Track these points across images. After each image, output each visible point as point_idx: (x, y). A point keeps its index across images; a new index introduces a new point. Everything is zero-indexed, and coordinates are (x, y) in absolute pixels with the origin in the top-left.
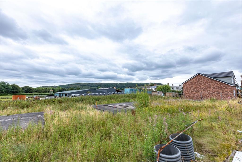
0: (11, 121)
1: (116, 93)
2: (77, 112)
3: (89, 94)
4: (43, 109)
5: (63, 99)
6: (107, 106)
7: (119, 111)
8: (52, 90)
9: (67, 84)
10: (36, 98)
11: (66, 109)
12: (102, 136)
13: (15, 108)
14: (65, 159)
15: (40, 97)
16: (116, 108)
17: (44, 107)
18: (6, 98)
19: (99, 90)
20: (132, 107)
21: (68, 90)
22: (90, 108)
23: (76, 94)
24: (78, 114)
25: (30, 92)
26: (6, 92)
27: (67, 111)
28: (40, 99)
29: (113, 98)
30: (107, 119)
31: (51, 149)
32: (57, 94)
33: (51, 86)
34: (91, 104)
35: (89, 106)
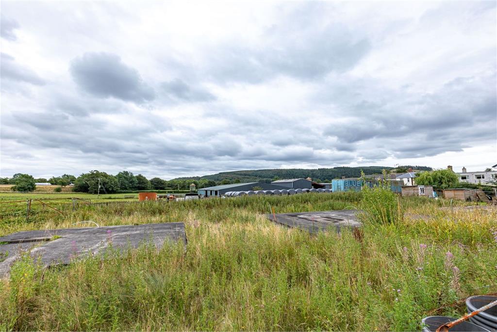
0: (141, 234)
1: (313, 190)
2: (237, 226)
3: (257, 191)
4: (183, 218)
5: (213, 200)
6: (295, 216)
7: (323, 229)
8: (193, 184)
9: (218, 173)
10: (171, 198)
11: (219, 219)
12: (290, 278)
13: (143, 213)
14: (225, 311)
15: (177, 197)
16: (316, 221)
17: (184, 213)
18: (130, 198)
19: (277, 185)
20: (353, 222)
21: (219, 184)
22: (261, 219)
23: (234, 192)
24: (241, 229)
25: (162, 188)
26: (130, 188)
27: (221, 222)
28: (177, 199)
29: (306, 201)
30: (298, 243)
31: (201, 289)
32: (202, 192)
33: (192, 177)
34: (263, 212)
35: (260, 216)
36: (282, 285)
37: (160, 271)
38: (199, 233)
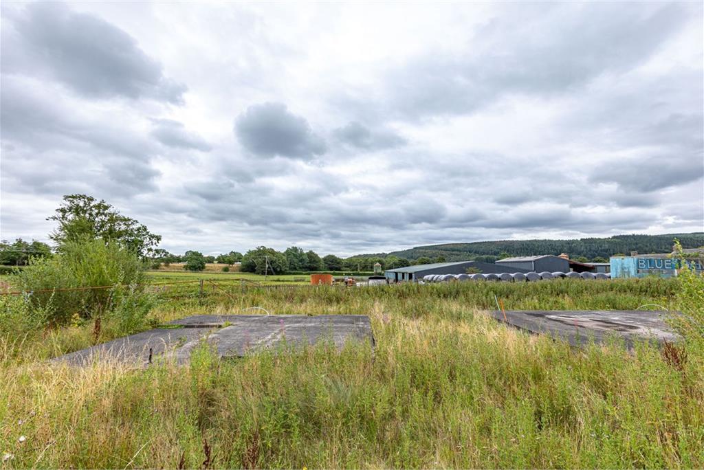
0: (315, 327)
1: (572, 275)
2: (445, 326)
3: (473, 275)
4: (367, 310)
5: (407, 287)
6: (541, 315)
7: (597, 341)
8: (378, 264)
9: (412, 247)
10: (350, 281)
11: (417, 313)
12: (539, 414)
13: (318, 301)
14: (435, 447)
15: (358, 280)
16: (581, 326)
17: (368, 303)
18: (300, 280)
19: (505, 265)
20: (660, 334)
21: (415, 264)
22: (481, 317)
23: (437, 276)
24: (451, 330)
25: (337, 269)
26: (300, 268)
27: (421, 318)
28: (358, 284)
29: (560, 293)
30: (549, 360)
31: (399, 410)
32: (390, 274)
33: (376, 253)
34: (484, 307)
35: (480, 312)
36: (526, 423)
37: (343, 378)
38: (391, 332)
